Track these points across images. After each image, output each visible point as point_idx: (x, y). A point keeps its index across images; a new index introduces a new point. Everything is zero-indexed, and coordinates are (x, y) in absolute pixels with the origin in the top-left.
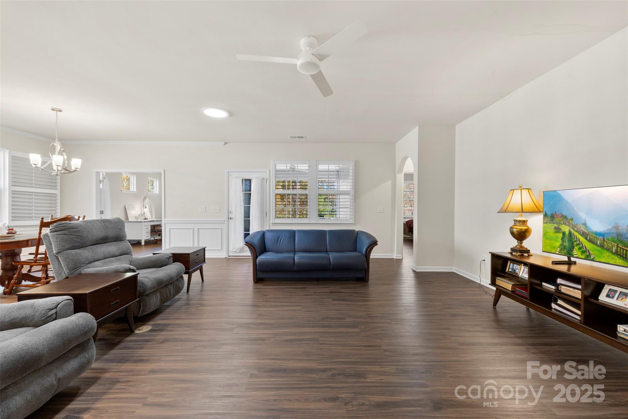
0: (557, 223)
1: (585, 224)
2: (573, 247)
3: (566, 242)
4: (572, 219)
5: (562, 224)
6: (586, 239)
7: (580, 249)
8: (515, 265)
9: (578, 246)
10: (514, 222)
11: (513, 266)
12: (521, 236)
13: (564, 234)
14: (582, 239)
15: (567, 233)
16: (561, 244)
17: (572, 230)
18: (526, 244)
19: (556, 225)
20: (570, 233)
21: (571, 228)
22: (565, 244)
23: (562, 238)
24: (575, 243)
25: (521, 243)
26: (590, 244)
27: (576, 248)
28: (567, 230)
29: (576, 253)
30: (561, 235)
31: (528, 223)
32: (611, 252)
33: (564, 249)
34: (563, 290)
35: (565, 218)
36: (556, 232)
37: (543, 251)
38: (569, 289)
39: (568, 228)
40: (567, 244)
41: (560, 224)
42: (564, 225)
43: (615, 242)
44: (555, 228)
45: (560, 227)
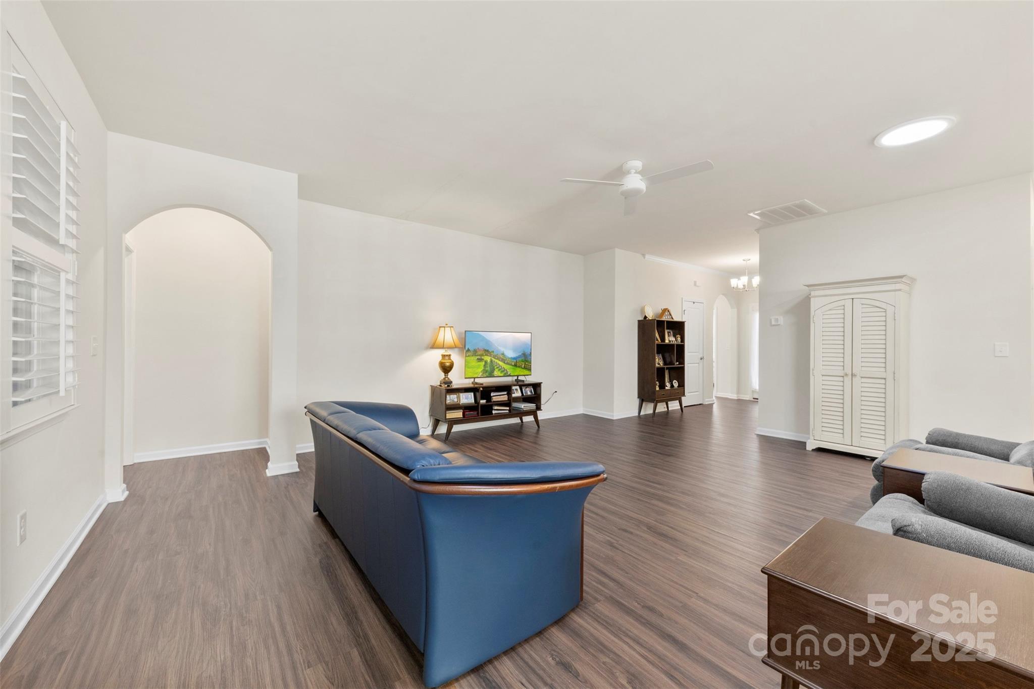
0: (479, 355)
1: (503, 354)
2: (494, 370)
3: (487, 367)
4: (493, 352)
5: (484, 356)
6: (505, 363)
7: (499, 370)
8: (452, 396)
10: (441, 357)
11: (450, 397)
12: (446, 369)
13: (486, 362)
14: (501, 363)
15: (489, 361)
16: (484, 370)
18: (452, 376)
19: (479, 357)
20: (491, 361)
21: (493, 357)
22: (487, 369)
23: (484, 366)
24: (496, 367)
25: (448, 375)
26: (507, 365)
27: (497, 370)
28: (488, 359)
29: (496, 373)
30: (484, 363)
31: (451, 357)
32: (522, 368)
33: (486, 372)
34: (495, 399)
35: (488, 351)
36: (479, 362)
37: (466, 378)
38: (499, 397)
39: (490, 358)
40: (488, 369)
41: (482, 355)
42: (486, 357)
43: (524, 362)
44: (478, 359)
45: (483, 358)
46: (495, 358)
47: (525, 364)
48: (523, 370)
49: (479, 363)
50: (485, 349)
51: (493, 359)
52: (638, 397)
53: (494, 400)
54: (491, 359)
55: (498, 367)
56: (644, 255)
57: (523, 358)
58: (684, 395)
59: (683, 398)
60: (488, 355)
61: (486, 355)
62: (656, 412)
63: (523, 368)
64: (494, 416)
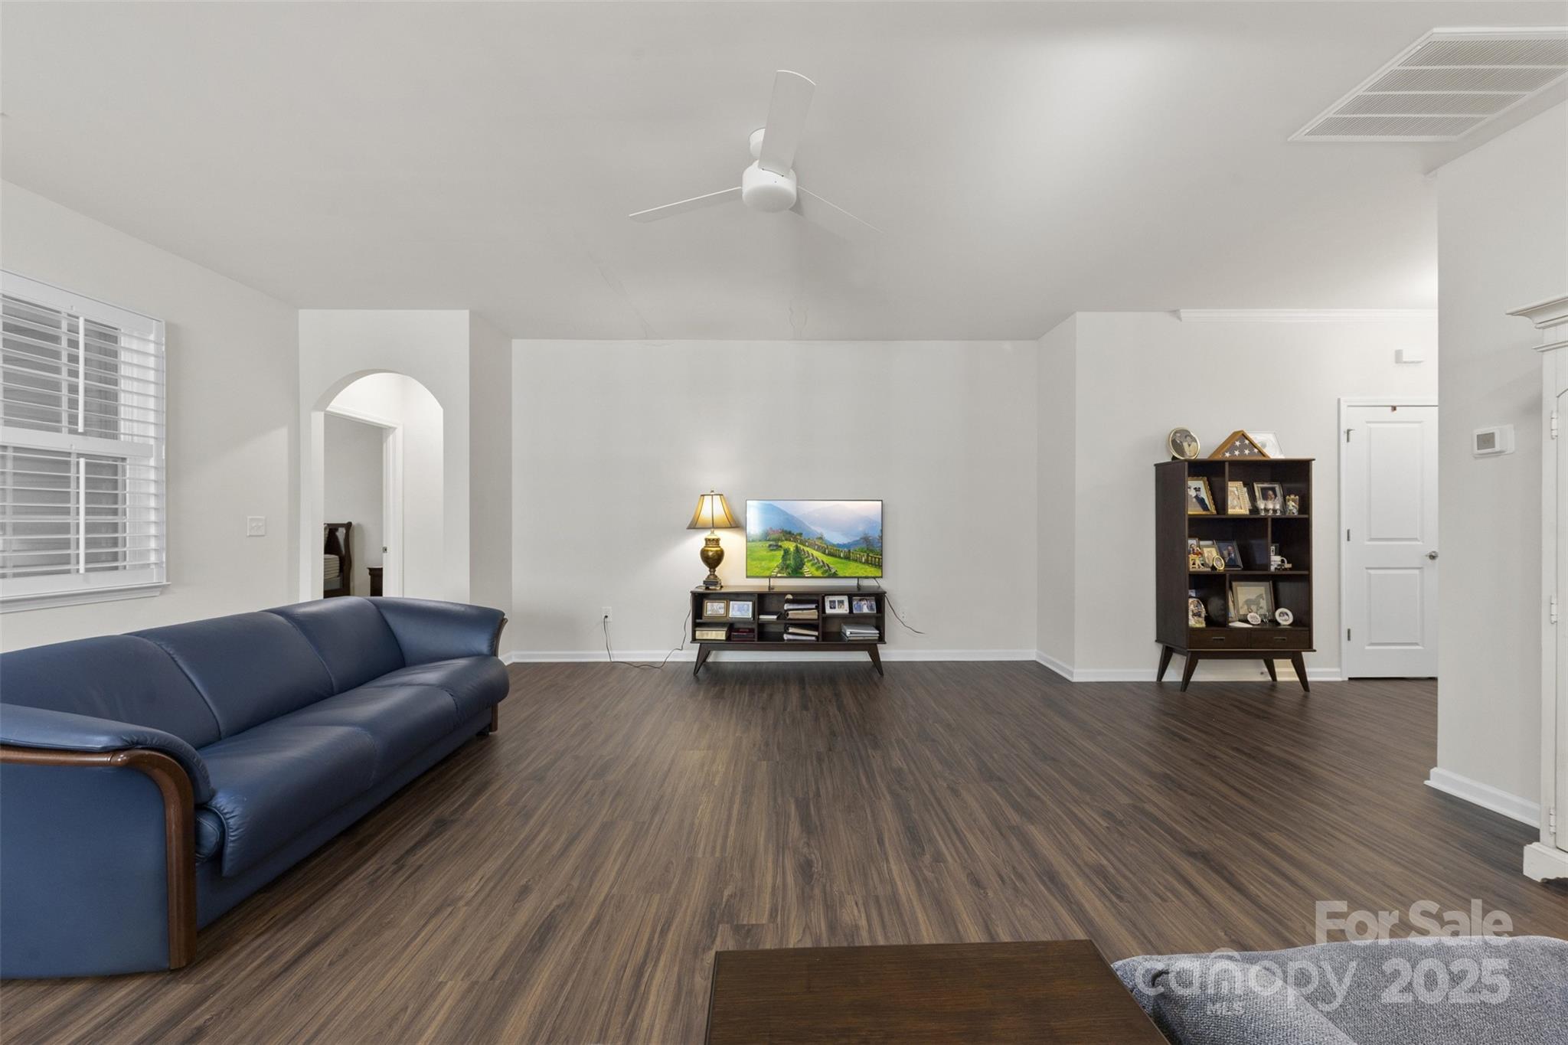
0: (773, 539)
1: (821, 538)
2: (804, 564)
3: (790, 560)
4: (801, 534)
5: (782, 541)
6: (824, 553)
7: (813, 565)
8: (717, 604)
9: (811, 563)
10: (704, 542)
11: (713, 606)
12: (713, 560)
13: (786, 552)
14: (817, 554)
15: (792, 550)
16: (782, 564)
17: (799, 545)
18: (722, 571)
19: (771, 543)
20: (797, 550)
21: (800, 544)
22: (788, 562)
23: (783, 556)
24: (806, 560)
25: (715, 571)
26: (829, 557)
27: (809, 566)
28: (791, 546)
29: (808, 569)
30: (782, 553)
31: (720, 542)
32: (861, 562)
33: (787, 568)
34: (792, 615)
35: (790, 533)
36: (772, 550)
37: (747, 577)
38: (800, 612)
39: (794, 544)
40: (791, 562)
41: (779, 540)
42: (785, 542)
43: (865, 552)
44: (770, 546)
45: (780, 544)
46: (805, 545)
47: (868, 555)
48: (863, 566)
49: (773, 553)
50: (785, 529)
51: (802, 547)
52: (1158, 641)
53: (790, 617)
54: (797, 547)
55: (811, 561)
56: (1175, 313)
57: (864, 546)
58: (1309, 647)
59: (1306, 656)
60: (790, 540)
61: (786, 540)
62: (1193, 679)
63: (864, 563)
64: (786, 644)
